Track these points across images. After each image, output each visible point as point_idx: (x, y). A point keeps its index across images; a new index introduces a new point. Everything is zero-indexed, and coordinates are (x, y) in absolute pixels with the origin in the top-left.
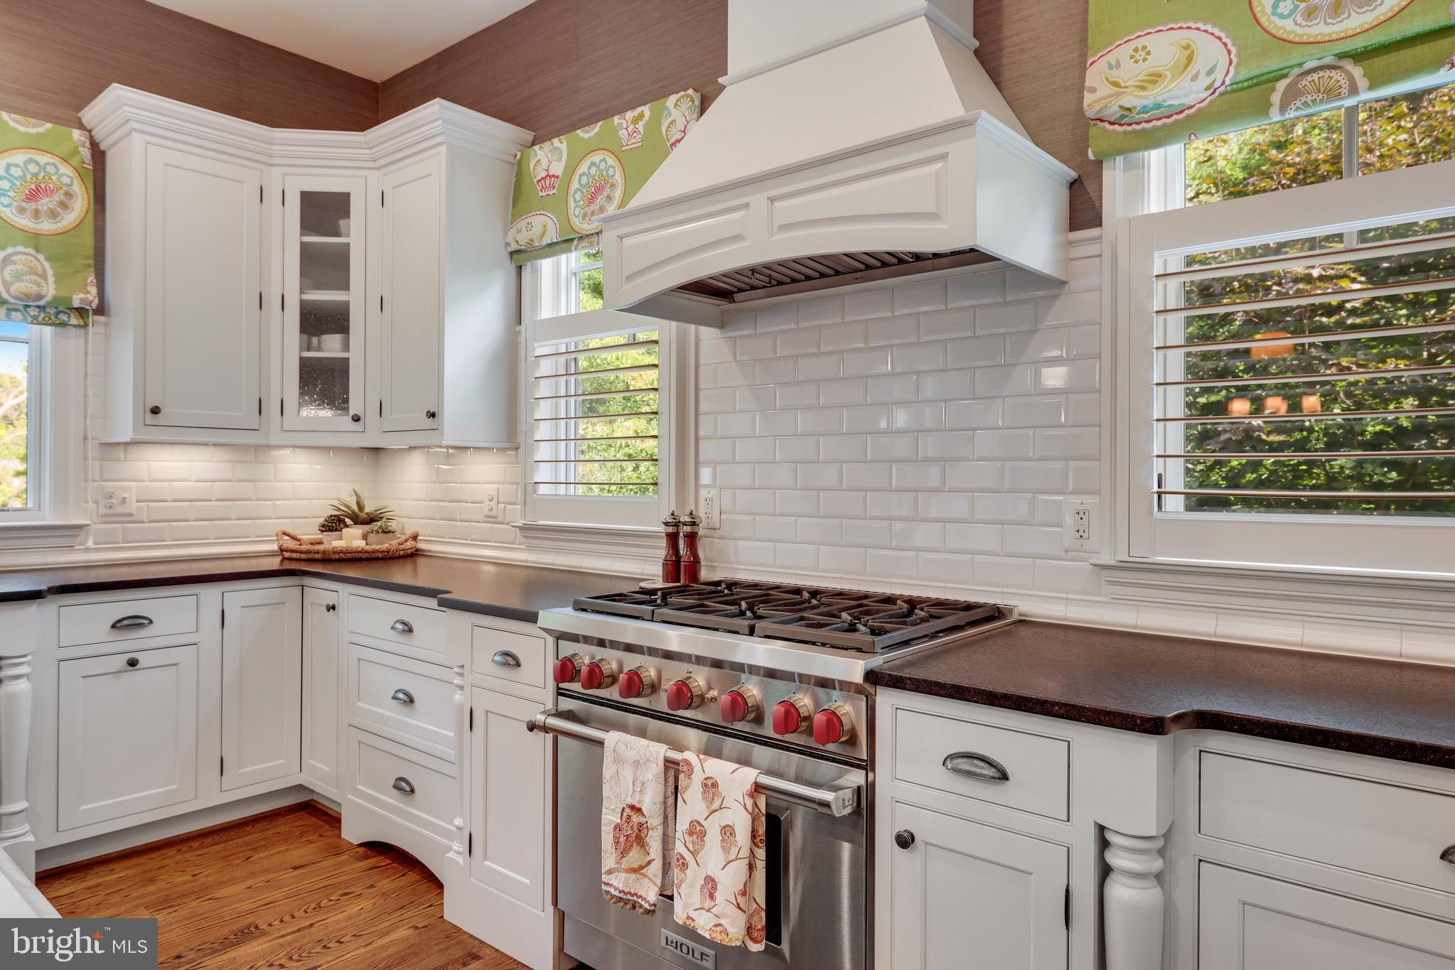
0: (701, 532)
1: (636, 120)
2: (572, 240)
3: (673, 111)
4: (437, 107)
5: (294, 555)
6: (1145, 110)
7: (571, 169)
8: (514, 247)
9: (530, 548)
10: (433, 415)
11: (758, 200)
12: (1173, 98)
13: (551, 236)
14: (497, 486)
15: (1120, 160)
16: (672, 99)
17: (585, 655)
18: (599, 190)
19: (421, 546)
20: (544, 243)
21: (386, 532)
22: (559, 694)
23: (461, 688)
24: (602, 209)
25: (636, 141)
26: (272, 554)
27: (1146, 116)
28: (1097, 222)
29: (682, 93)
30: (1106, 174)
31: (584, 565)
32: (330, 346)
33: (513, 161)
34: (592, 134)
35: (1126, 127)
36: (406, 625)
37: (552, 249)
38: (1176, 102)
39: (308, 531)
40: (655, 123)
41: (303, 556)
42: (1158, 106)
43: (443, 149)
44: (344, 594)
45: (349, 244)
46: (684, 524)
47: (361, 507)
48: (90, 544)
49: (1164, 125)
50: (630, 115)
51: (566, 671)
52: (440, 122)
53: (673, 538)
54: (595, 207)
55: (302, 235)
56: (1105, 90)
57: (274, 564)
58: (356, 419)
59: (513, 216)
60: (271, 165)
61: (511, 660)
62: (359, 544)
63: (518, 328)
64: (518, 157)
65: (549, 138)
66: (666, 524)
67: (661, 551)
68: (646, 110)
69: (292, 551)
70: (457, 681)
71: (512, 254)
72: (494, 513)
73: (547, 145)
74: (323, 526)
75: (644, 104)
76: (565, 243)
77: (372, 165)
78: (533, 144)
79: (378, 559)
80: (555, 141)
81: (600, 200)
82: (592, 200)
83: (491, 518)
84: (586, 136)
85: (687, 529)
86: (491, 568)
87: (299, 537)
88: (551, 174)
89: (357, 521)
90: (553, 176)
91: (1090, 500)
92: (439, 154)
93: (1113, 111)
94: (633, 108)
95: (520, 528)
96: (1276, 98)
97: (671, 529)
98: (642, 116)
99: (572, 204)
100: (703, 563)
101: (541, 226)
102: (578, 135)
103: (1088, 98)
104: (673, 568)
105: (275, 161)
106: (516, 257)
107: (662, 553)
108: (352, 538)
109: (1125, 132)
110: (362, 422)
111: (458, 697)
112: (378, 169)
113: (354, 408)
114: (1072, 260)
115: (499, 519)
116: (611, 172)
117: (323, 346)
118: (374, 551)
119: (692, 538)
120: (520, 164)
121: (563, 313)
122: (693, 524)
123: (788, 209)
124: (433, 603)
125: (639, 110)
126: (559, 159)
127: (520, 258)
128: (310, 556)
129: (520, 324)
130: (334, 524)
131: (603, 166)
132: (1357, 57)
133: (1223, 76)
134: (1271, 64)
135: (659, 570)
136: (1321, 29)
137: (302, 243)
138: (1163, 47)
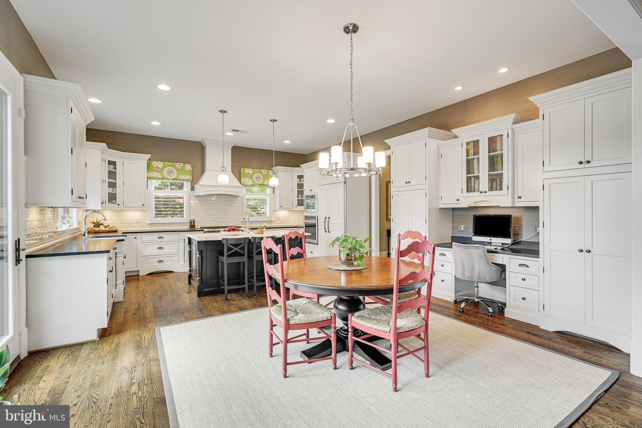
2: (164, 179)
3: (187, 166)
6: (246, 184)
7: (164, 167)
8: (149, 177)
10: (143, 205)
13: (159, 177)
14: (139, 217)
16: (187, 164)
18: (171, 172)
24: (172, 176)
25: (179, 168)
29: (189, 164)
32: (113, 190)
35: (244, 185)
40: (184, 166)
45: (116, 171)
47: (97, 222)
53: (191, 223)
58: (119, 205)
59: (148, 171)
64: (148, 161)
65: (158, 161)
67: (189, 224)
71: (147, 177)
72: (139, 222)
75: (182, 163)
77: (120, 157)
80: (160, 162)
81: (171, 174)
82: (169, 173)
84: (167, 163)
88: (158, 167)
89: (99, 225)
94: (179, 163)
95: (148, 224)
97: (191, 221)
99: (164, 173)
100: (195, 225)
101: (156, 175)
102: (165, 163)
112: (122, 158)
113: (118, 203)
115: (141, 222)
116: (174, 171)
119: (194, 222)
120: (149, 163)
122: (194, 220)
125: (180, 164)
126: (161, 165)
127: (149, 179)
131: (172, 169)
132: (259, 185)
133: (251, 184)
134: (254, 184)
135: (189, 227)
136: (257, 182)
137: (108, 170)
138: (247, 180)
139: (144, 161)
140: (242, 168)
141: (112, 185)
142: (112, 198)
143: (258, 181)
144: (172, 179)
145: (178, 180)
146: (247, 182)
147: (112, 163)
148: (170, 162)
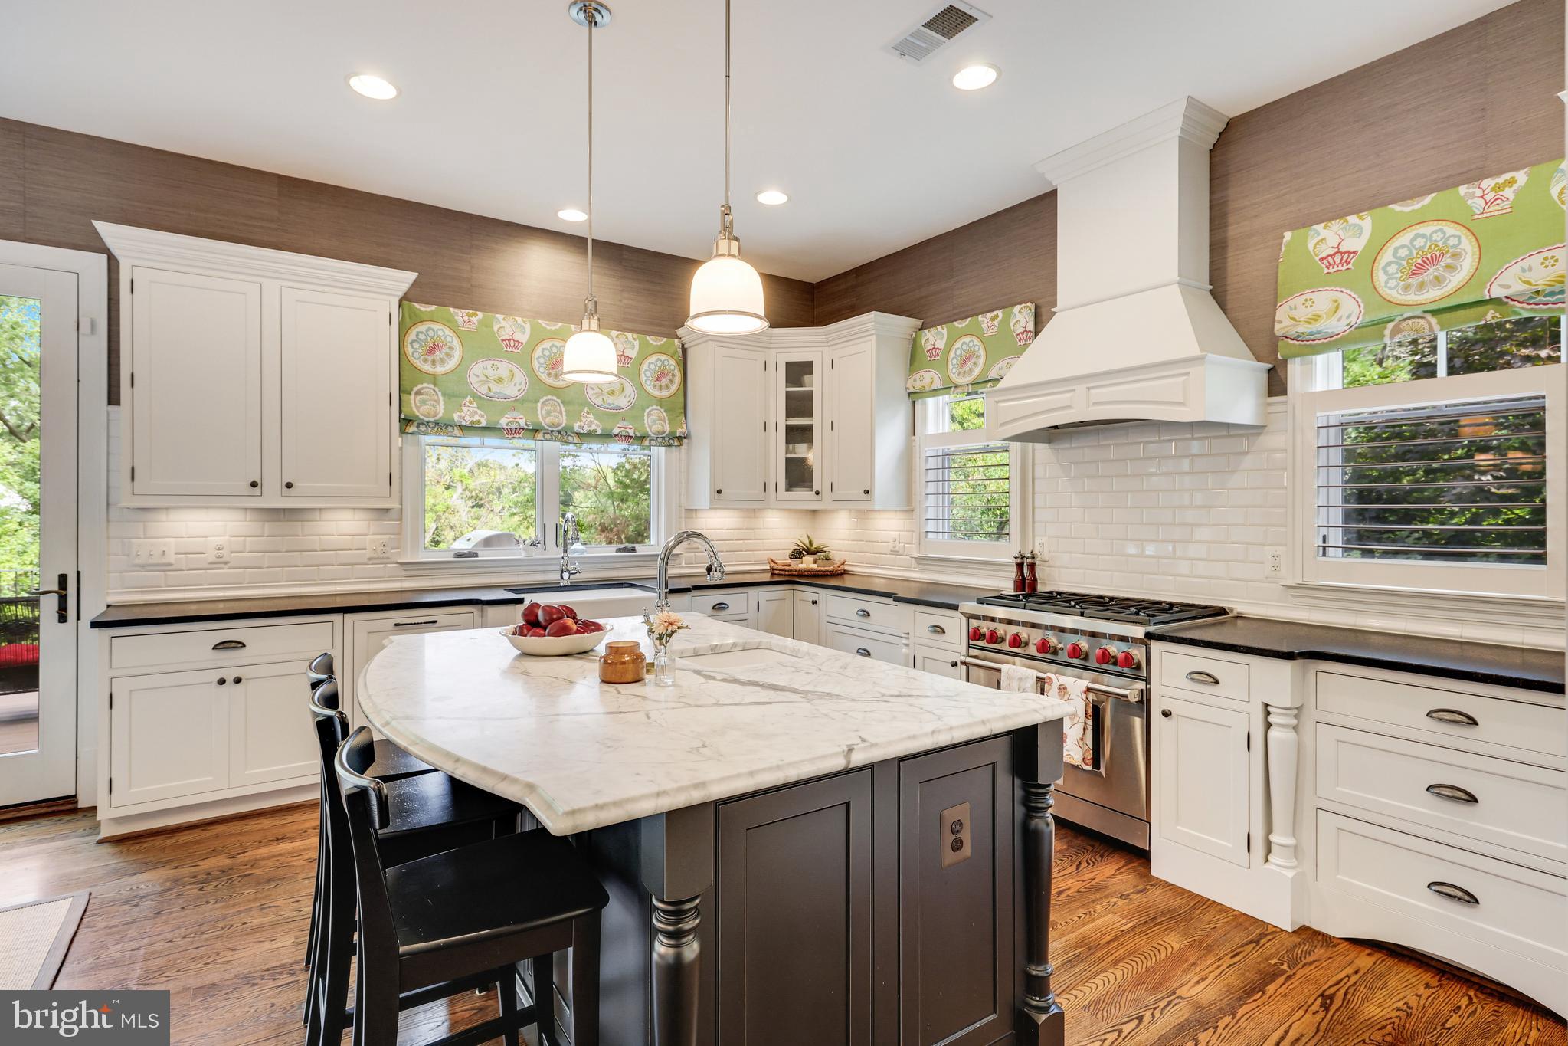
0: (1037, 563)
1: (993, 319)
2: (951, 387)
3: (1018, 315)
4: (873, 315)
5: (781, 572)
6: (1311, 334)
7: (950, 344)
8: (912, 390)
9: (922, 571)
10: (867, 492)
11: (1081, 388)
12: (1327, 329)
13: (937, 384)
14: (900, 533)
15: (1298, 360)
16: (1017, 308)
17: (985, 627)
18: (968, 359)
19: (847, 568)
20: (932, 388)
21: (828, 559)
22: (969, 647)
23: (907, 645)
24: (971, 371)
25: (993, 331)
26: (764, 571)
27: (1312, 337)
28: (1284, 392)
29: (1024, 305)
30: (1290, 366)
31: (958, 581)
32: (801, 450)
33: (910, 338)
34: (964, 325)
35: (1300, 342)
36: (865, 611)
37: (936, 392)
38: (1330, 331)
39: (782, 558)
40: (1006, 321)
41: (787, 573)
42: (1319, 332)
43: (874, 336)
44: (822, 594)
45: (812, 391)
46: (1027, 558)
47: (811, 543)
48: (683, 564)
49: (1323, 343)
50: (989, 315)
51: (975, 635)
52: (873, 323)
53: (1020, 566)
54: (966, 369)
55: (786, 387)
56: (1287, 322)
57: (767, 577)
58: (817, 493)
59: (910, 371)
60: (770, 348)
61: (938, 630)
62: (814, 566)
63: (913, 437)
64: (914, 336)
65: (935, 326)
66: (1016, 558)
67: (1013, 573)
68: (1000, 313)
69: (780, 570)
70: (904, 641)
71: (909, 394)
72: (897, 549)
73: (933, 330)
74: (792, 555)
75: (999, 310)
76: (946, 389)
77: (826, 344)
78: (921, 329)
79: (827, 575)
80: (939, 328)
81: (969, 365)
82: (964, 364)
83: (894, 552)
84: (960, 326)
85: (1029, 561)
86: (882, 580)
87: (777, 562)
88: (936, 347)
89: (810, 552)
90: (938, 348)
91: (1280, 549)
92: (871, 340)
93: (1292, 333)
94: (992, 311)
95: (915, 558)
96: (1387, 332)
97: (1019, 561)
98: (997, 316)
99: (950, 366)
100: (1039, 581)
101: (929, 378)
102: (954, 325)
103: (1277, 326)
104: (1020, 583)
105: (772, 346)
106: (912, 396)
107: (1014, 575)
108: (808, 563)
109: (1300, 345)
110: (820, 495)
111: (905, 650)
112: (829, 346)
113: (816, 487)
114: (1270, 413)
115: (901, 552)
116: (977, 348)
117: (796, 451)
118: (826, 571)
119: (1032, 567)
120: (915, 340)
121: (941, 432)
122: (1033, 558)
123: (1098, 394)
124: (890, 601)
125: (995, 313)
126: (942, 339)
127: (914, 397)
128: (790, 573)
129: (914, 435)
130: (797, 554)
131: (971, 344)
132: (1434, 312)
133: (1357, 319)
134: (1383, 315)
135: (1011, 585)
136: (1412, 297)
137: (786, 392)
138: (1322, 300)
139: (868, 338)
140: (1288, 235)
141: (799, 434)
142: (798, 475)
143: (1421, 286)
144: (972, 384)
145: (990, 384)
146: (1316, 318)
147: (798, 371)
148: (967, 318)
